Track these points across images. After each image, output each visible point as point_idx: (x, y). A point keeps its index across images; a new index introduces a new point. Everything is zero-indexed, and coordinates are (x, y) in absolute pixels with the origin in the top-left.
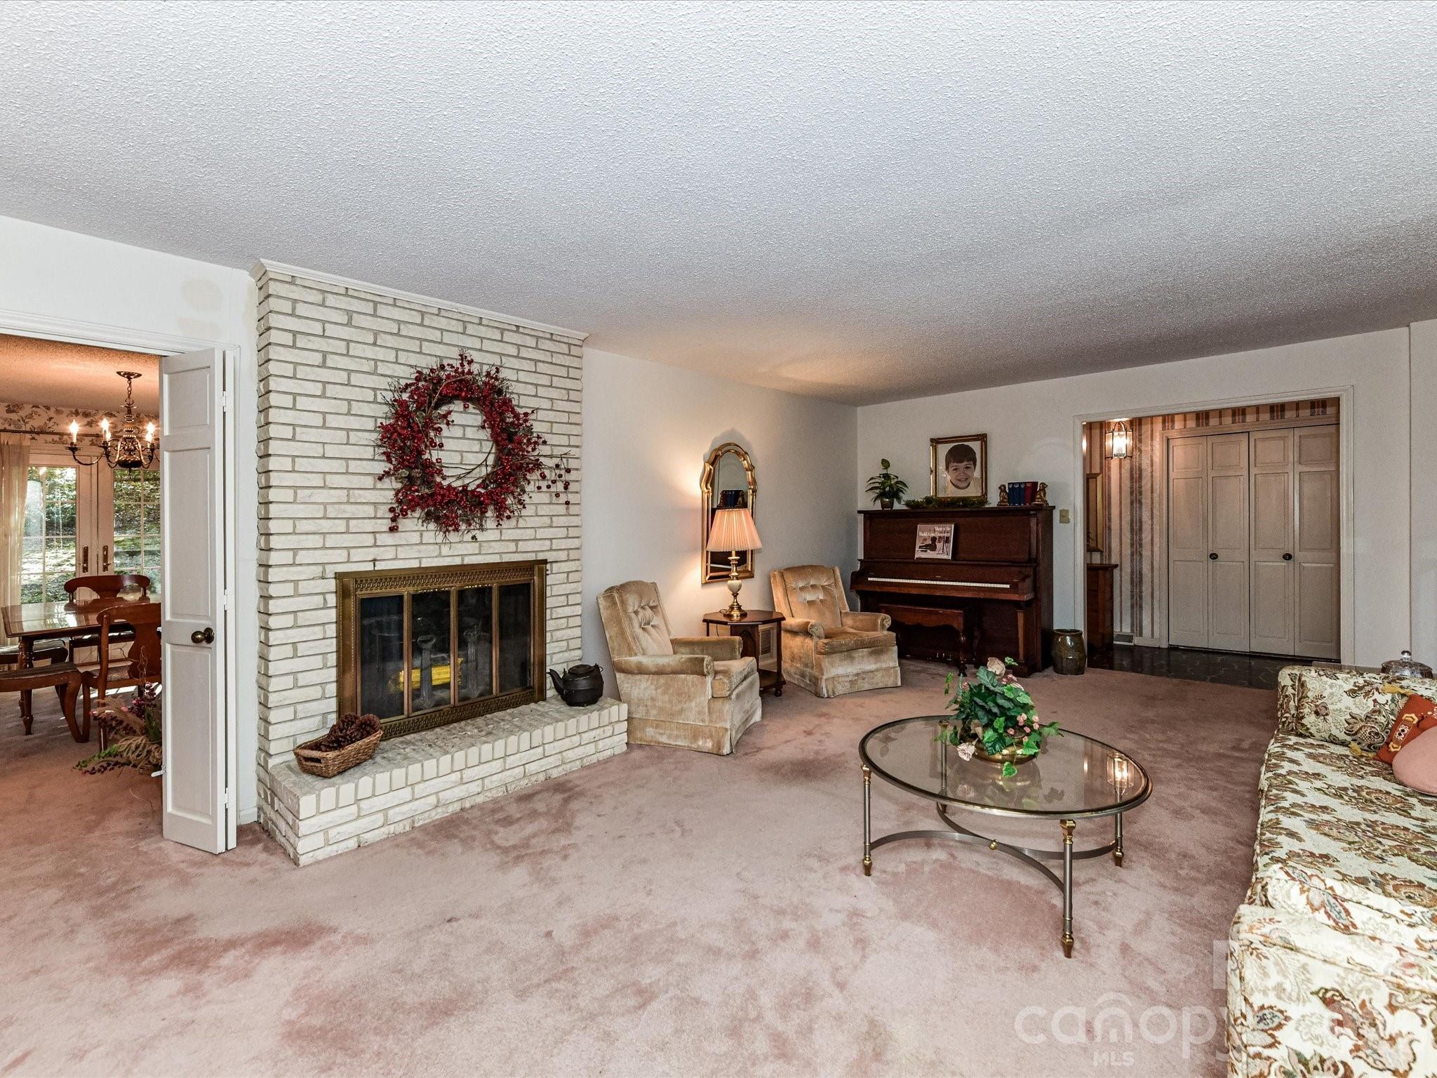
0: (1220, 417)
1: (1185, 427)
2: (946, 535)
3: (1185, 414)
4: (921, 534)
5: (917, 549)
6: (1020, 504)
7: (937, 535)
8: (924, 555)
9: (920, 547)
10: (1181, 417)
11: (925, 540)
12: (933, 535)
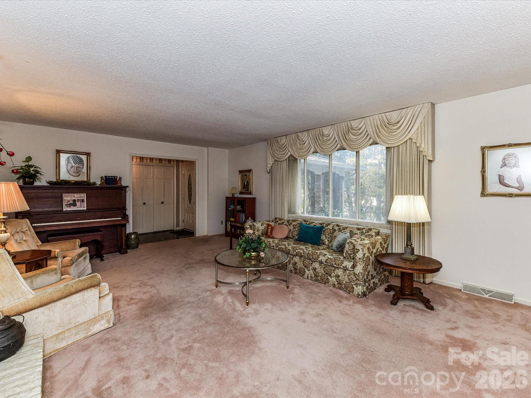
0: (146, 159)
1: (137, 161)
2: (82, 198)
3: (137, 157)
4: (65, 198)
5: (64, 206)
6: (112, 185)
7: (76, 199)
8: (69, 209)
9: (66, 205)
10: (135, 157)
11: (69, 201)
12: (73, 199)
